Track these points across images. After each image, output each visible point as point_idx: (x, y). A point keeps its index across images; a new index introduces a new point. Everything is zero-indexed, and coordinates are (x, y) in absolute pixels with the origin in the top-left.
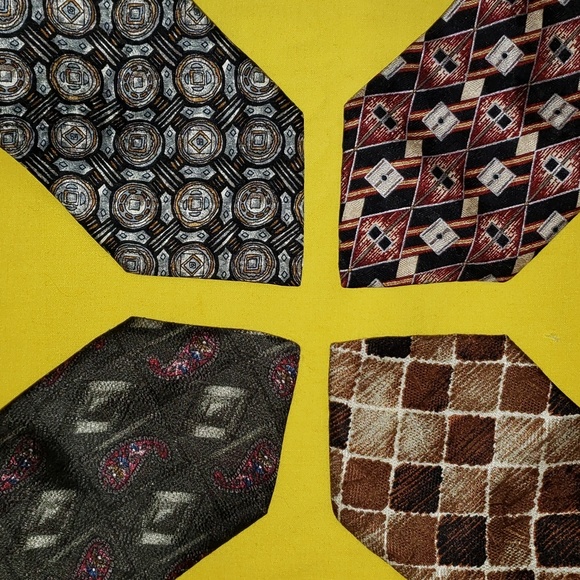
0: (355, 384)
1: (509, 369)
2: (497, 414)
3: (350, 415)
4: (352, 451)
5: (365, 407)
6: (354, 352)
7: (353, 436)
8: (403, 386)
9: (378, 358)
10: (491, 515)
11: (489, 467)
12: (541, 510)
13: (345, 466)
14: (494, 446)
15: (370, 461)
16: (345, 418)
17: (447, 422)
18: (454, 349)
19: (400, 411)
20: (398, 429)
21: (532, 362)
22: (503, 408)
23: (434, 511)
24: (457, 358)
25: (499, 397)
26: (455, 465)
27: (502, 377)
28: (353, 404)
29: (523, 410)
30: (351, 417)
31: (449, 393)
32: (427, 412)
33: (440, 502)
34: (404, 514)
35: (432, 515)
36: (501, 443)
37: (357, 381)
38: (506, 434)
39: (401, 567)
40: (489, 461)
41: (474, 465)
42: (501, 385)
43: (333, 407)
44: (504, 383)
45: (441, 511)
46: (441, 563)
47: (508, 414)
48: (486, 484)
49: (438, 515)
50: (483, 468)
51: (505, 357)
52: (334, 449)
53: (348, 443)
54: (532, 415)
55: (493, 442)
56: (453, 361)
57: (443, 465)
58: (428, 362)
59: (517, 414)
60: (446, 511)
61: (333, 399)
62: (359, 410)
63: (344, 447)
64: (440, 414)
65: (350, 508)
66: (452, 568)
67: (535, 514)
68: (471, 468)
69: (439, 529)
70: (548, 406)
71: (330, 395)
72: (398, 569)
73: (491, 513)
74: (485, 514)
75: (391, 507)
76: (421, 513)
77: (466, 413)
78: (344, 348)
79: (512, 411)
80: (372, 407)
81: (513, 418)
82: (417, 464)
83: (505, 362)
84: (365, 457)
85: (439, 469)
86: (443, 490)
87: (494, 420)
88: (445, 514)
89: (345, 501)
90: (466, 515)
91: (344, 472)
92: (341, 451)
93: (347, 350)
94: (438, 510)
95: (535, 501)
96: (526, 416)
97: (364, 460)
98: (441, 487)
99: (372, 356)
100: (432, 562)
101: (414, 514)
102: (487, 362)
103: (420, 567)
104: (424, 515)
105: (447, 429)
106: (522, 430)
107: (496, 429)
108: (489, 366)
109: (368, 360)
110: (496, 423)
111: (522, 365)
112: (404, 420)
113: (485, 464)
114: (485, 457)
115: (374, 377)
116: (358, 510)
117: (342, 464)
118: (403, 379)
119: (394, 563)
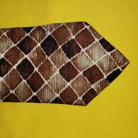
0: (114, 58)
1: (78, 97)
2: (69, 84)
3: (106, 50)
4: (97, 43)
5: (105, 56)
6: (122, 66)
7: (100, 46)
8: (100, 69)
9: (114, 70)
10: (47, 59)
11: (58, 70)
12: (36, 72)
13: (94, 37)
14: (62, 76)
15: (90, 45)
16: (107, 48)
17: (79, 71)
18: (96, 90)
19: (95, 63)
20: (90, 58)
21: (74, 105)
22: (69, 87)
23: (62, 47)
24: (93, 88)
25: (73, 88)
26: (66, 63)
27: (77, 94)
28: (109, 54)
29: (64, 91)
30: (105, 50)
31: (86, 78)
32: (87, 69)
33: (62, 51)
34: (69, 40)
35: (61, 46)
36: (61, 78)
37: (114, 60)
38: (62, 82)
39: (59, 26)
40: (59, 71)
41: (62, 67)
42: (75, 92)
43: (113, 48)
44: (75, 93)
45: (60, 49)
46: (50, 35)
47: (66, 87)
48: (55, 65)
49: (60, 47)
50: (59, 68)
51: (81, 99)
52: (101, 38)
53: (100, 43)
54: (61, 92)
55: (63, 77)
56: (93, 86)
57: (70, 60)
58: (99, 81)
59: (64, 89)
60: (59, 50)
61: (115, 50)
62: (105, 54)
63: (99, 41)
64: (83, 71)
65: (84, 29)
66: (47, 36)
67: (36, 69)
68: (62, 66)
69: (57, 44)
70: (60, 98)
71: (117, 50)
72: (59, 24)
73: (48, 59)
74: (49, 58)
75: (74, 39)
76: (65, 44)
77: (76, 77)
78: (126, 65)
79: (66, 88)
80: (103, 57)
81: (64, 87)
82: (77, 55)
83: (80, 98)
84: (92, 44)
85: (70, 58)
86: (64, 54)
87: (68, 82)
88: (58, 49)
89: (86, 29)
90: (53, 53)
91: (93, 36)
92: (99, 40)
93: (125, 65)
94: (61, 48)
95: (39, 73)
96: (62, 90)
97: (91, 44)
98: (65, 55)
99: (116, 69)
100: (52, 34)
101: (66, 42)
102: (84, 94)
103: (54, 30)
104: (64, 44)
105: (77, 69)
106: (59, 86)
107: (65, 80)
108: (83, 94)
109: (116, 67)
110: (67, 82)
111: (75, 101)
112: (91, 62)
113: (60, 70)
114: (61, 71)
115: (110, 65)
116: (81, 30)
117: (96, 37)
118: (102, 71)
119: (62, 25)
